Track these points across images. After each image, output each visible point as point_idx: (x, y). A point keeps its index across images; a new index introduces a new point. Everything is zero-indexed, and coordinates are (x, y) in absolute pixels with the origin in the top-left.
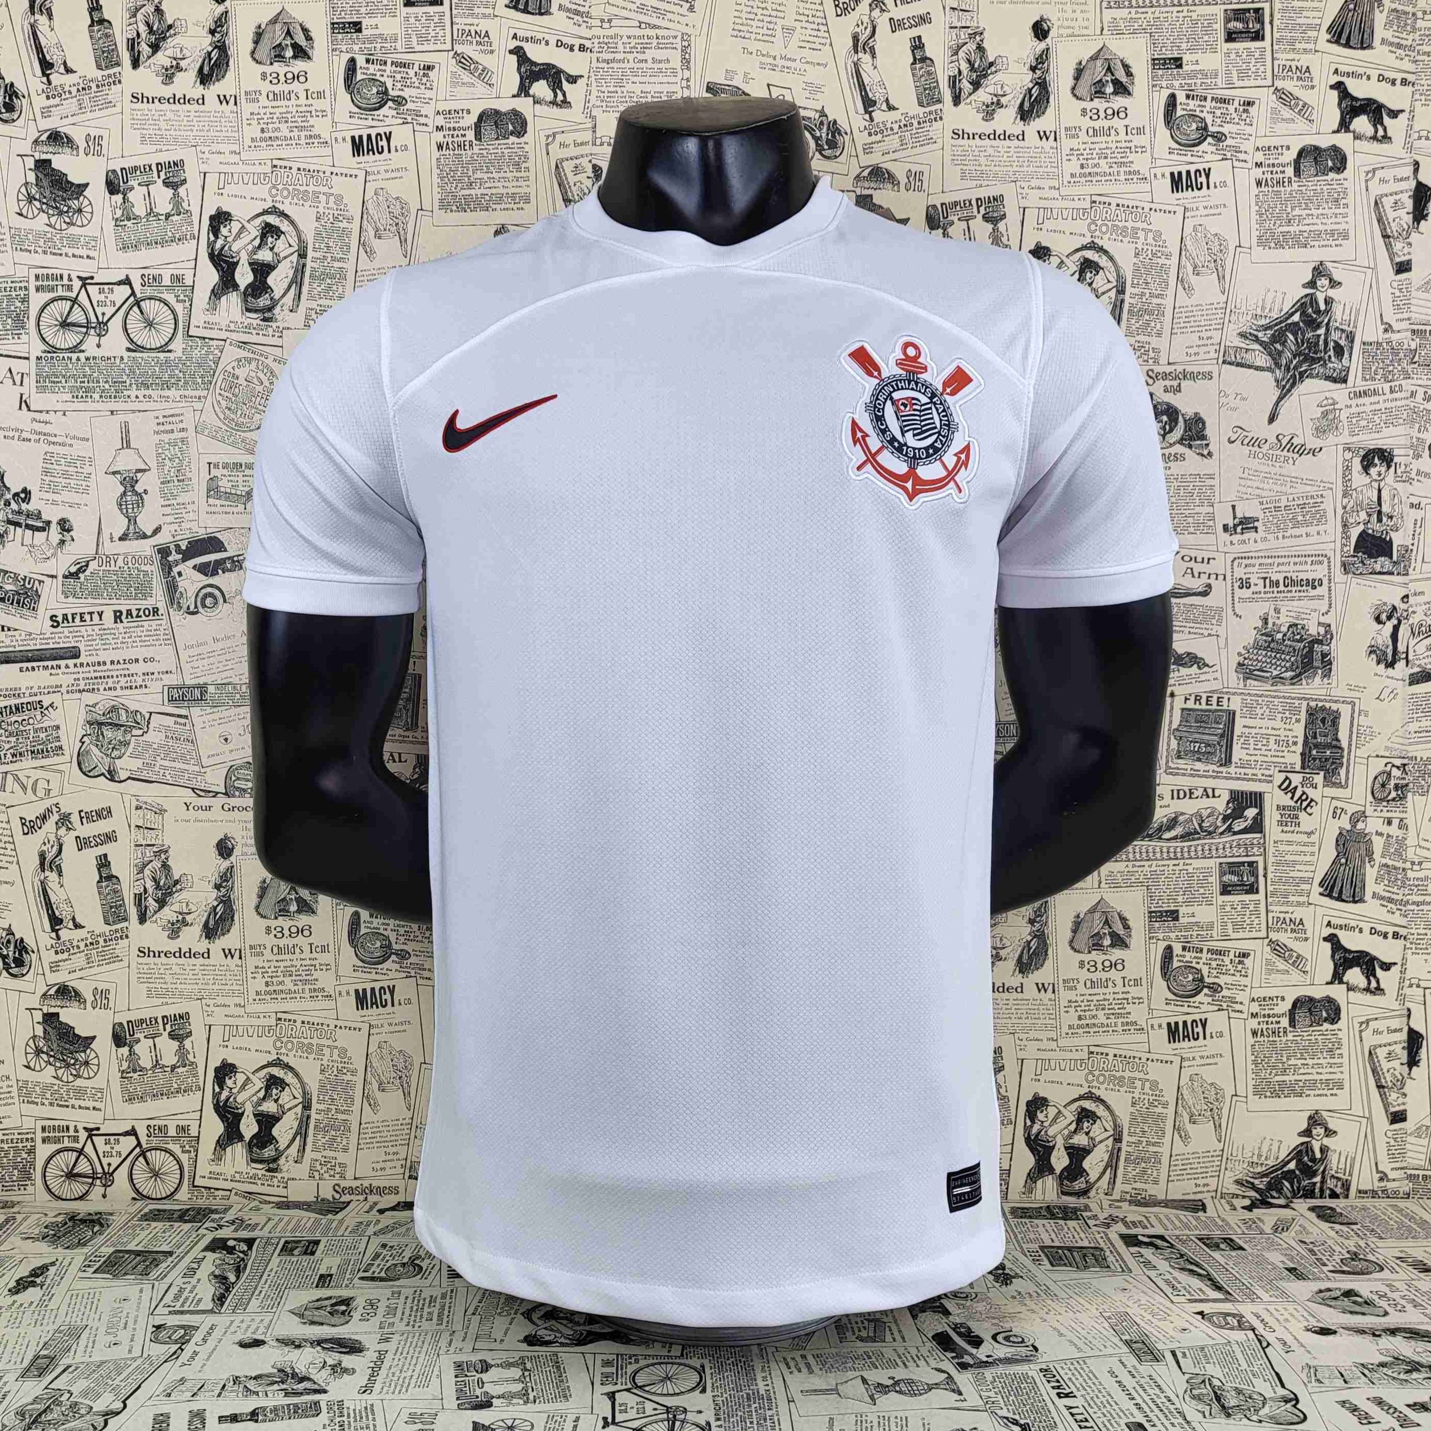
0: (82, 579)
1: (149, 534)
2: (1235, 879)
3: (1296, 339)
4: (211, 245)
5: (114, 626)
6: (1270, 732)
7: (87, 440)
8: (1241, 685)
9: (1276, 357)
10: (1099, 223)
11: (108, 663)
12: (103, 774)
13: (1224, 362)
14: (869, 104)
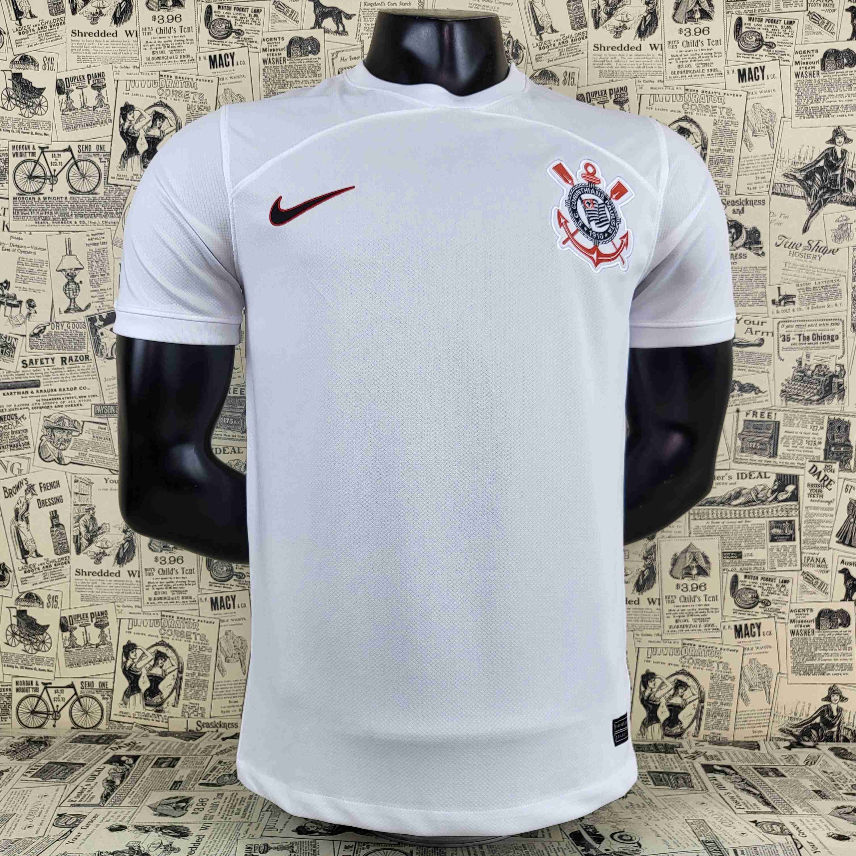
0: (42, 338)
1: (83, 308)
2: (779, 531)
3: (822, 178)
4: (121, 126)
5: (61, 367)
6: (803, 435)
7: (45, 250)
8: (784, 404)
9: (808, 189)
10: (690, 103)
11: (58, 390)
12: (54, 460)
13: (773, 193)
14: (539, 29)
